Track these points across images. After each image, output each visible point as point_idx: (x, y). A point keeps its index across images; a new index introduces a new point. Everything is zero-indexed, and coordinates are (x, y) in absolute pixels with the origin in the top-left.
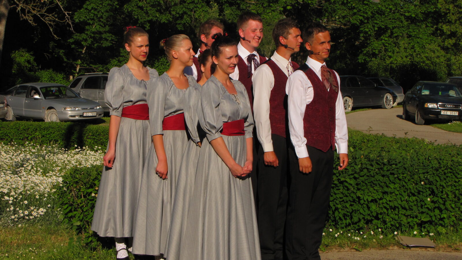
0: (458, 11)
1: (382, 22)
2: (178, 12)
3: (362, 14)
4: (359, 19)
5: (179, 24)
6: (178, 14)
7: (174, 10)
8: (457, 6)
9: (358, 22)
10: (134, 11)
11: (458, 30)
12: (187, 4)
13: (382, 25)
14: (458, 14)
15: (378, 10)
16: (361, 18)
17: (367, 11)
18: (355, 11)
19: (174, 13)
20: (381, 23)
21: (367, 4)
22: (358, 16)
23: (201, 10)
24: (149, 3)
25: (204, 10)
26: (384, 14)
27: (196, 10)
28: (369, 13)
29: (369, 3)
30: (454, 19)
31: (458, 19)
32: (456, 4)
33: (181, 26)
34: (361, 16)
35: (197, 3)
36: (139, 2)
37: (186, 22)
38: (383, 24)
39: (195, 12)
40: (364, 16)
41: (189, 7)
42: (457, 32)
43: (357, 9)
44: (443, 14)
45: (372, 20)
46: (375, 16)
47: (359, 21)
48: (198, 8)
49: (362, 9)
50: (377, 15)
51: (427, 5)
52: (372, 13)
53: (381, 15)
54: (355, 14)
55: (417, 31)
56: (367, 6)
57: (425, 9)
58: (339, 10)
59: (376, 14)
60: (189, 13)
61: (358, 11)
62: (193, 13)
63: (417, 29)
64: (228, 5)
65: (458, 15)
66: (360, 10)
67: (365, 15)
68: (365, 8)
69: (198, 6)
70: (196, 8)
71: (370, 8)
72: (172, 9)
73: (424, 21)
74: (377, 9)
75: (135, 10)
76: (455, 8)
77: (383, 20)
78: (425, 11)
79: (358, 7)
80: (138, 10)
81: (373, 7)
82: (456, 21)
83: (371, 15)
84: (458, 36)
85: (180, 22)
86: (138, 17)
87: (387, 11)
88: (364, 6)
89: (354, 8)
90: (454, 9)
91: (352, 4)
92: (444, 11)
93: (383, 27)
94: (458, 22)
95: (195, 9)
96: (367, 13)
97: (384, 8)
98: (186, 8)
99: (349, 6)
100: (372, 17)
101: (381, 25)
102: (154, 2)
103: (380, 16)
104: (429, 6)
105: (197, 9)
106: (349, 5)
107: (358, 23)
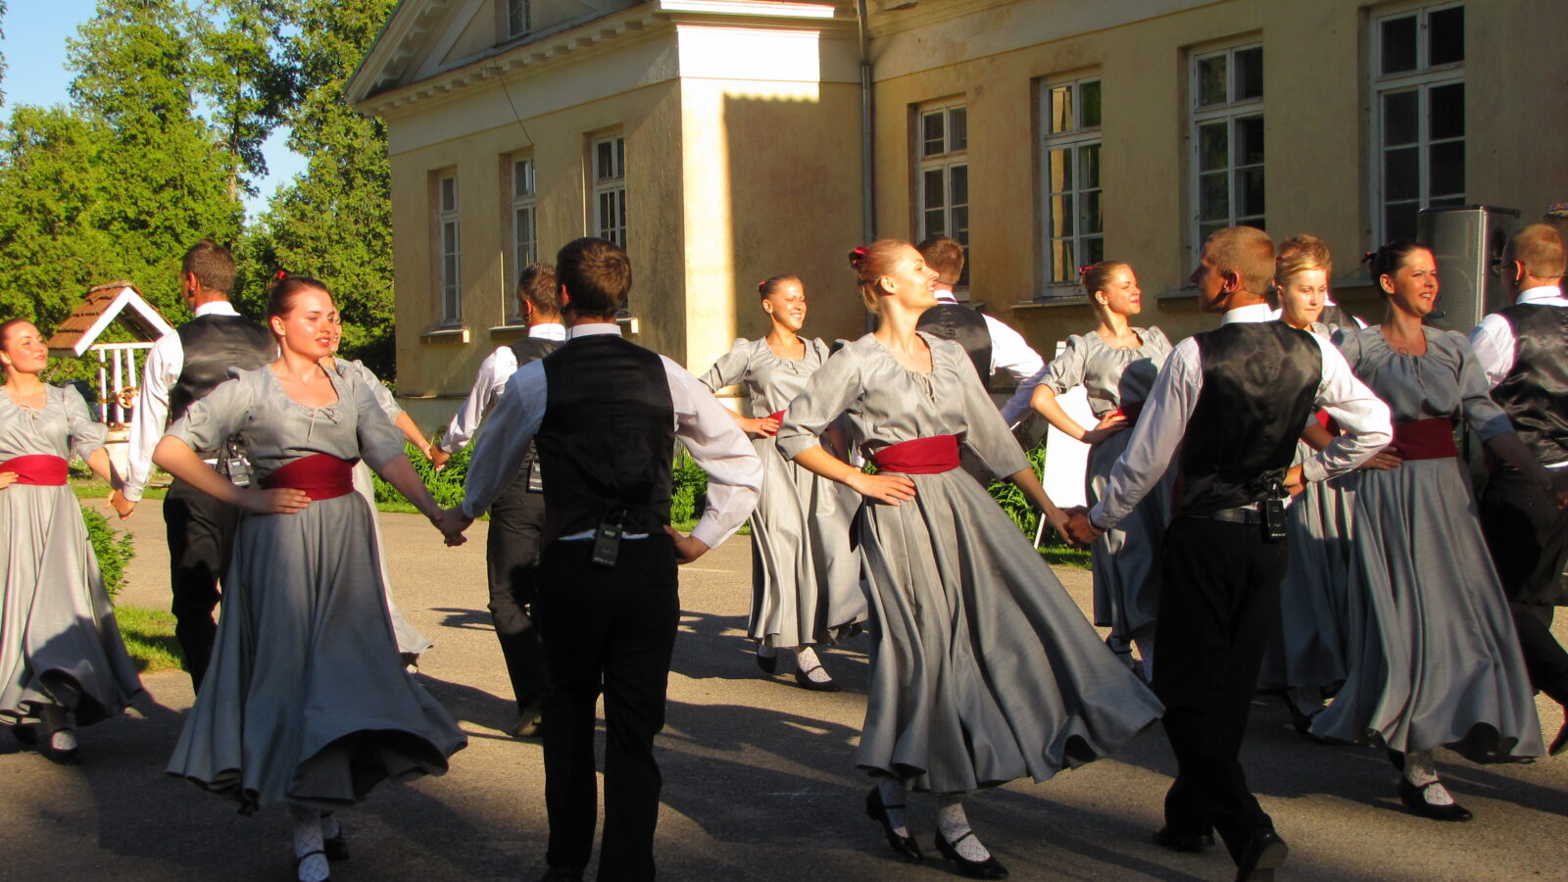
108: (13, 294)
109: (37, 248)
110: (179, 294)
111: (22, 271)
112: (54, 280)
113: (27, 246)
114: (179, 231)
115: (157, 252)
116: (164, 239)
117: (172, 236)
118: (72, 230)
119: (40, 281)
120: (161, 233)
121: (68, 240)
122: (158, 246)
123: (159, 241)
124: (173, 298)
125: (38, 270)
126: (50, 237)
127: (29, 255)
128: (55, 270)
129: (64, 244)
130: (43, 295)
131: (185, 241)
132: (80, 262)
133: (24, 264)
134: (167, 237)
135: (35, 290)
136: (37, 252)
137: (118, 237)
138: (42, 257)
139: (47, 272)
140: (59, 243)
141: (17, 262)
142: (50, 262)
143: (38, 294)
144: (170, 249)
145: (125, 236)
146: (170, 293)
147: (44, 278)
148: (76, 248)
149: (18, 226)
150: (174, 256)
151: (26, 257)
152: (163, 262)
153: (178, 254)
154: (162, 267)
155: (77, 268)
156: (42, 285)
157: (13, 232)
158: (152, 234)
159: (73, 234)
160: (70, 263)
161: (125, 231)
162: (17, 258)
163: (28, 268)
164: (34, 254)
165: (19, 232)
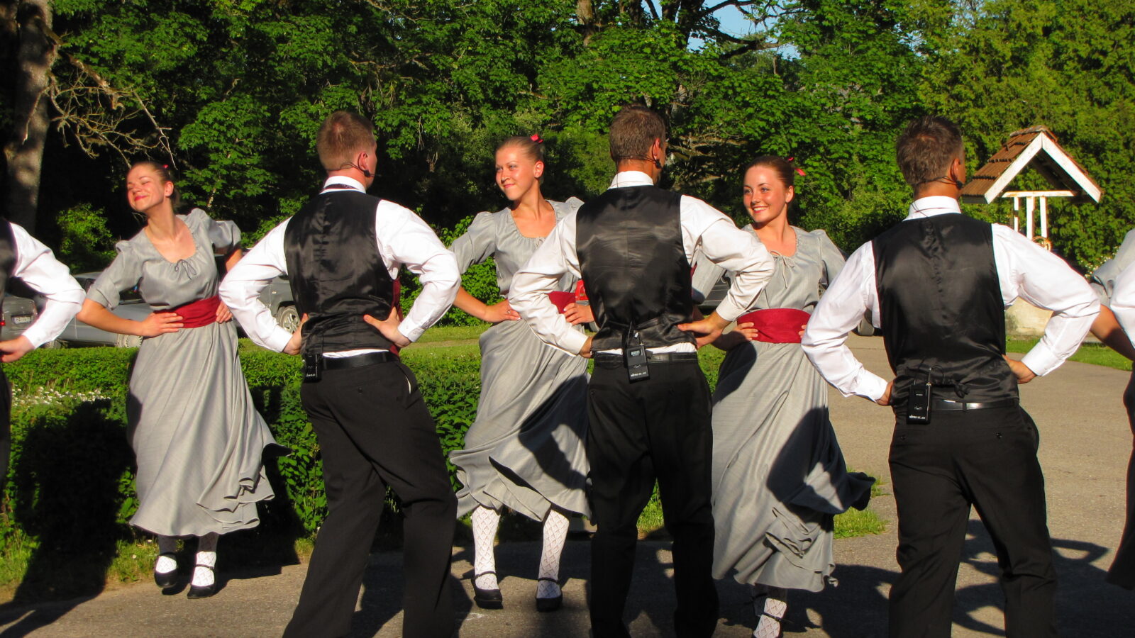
0: (957, 105)
1: (805, 130)
2: (389, 123)
3: (764, 117)
4: (759, 127)
5: (393, 146)
6: (391, 125)
7: (381, 120)
9: (756, 131)
10: (300, 123)
12: (406, 107)
13: (806, 137)
15: (797, 107)
16: (762, 124)
17: (775, 111)
18: (750, 110)
19: (381, 125)
20: (803, 133)
21: (773, 97)
22: (757, 121)
23: (435, 118)
24: (330, 107)
25: (441, 118)
26: (809, 116)
27: (426, 118)
28: (778, 114)
29: (777, 94)
33: (396, 150)
34: (762, 120)
35: (428, 104)
36: (309, 103)
37: (406, 143)
38: (807, 134)
39: (423, 122)
40: (767, 121)
41: (410, 112)
43: (753, 107)
44: (930, 112)
45: (786, 129)
46: (792, 120)
47: (758, 130)
48: (430, 112)
49: (764, 106)
50: (795, 118)
51: (897, 96)
52: (783, 113)
53: (803, 117)
54: (750, 116)
55: (879, 148)
56: (774, 101)
57: (893, 104)
58: (718, 111)
59: (792, 117)
60: (412, 123)
61: (756, 110)
62: (420, 123)
63: (878, 144)
64: (489, 105)
66: (762, 110)
67: (771, 119)
68: (769, 103)
69: (430, 110)
70: (426, 113)
71: (780, 104)
72: (377, 118)
73: (894, 127)
74: (795, 105)
75: (302, 120)
76: (951, 100)
77: (807, 127)
78: (893, 107)
79: (756, 104)
80: (307, 122)
81: (787, 103)
83: (782, 117)
85: (394, 143)
86: (308, 136)
87: (816, 109)
88: (767, 99)
89: (747, 105)
90: (949, 101)
91: (744, 98)
92: (931, 106)
93: (808, 141)
95: (424, 116)
96: (773, 114)
97: (807, 104)
98: (404, 114)
99: (737, 101)
100: (785, 122)
101: (803, 138)
102: (340, 105)
103: (800, 120)
104: (899, 97)
105: (428, 115)
106: (739, 99)
107: (756, 134)
109: (982, 90)
110: (1128, 138)
111: (965, 114)
112: (997, 123)
113: (971, 88)
115: (1109, 93)
116: (1117, 79)
117: (1126, 76)
118: (1019, 70)
119: (983, 124)
120: (1115, 73)
121: (1013, 82)
122: (1110, 86)
123: (1112, 81)
124: (1121, 142)
125: (982, 113)
126: (995, 79)
127: (973, 97)
128: (998, 113)
129: (1008, 86)
130: (985, 139)
132: (1024, 103)
133: (968, 106)
134: (1121, 77)
135: (977, 133)
136: (982, 94)
137: (1070, 77)
138: (987, 100)
139: (990, 115)
140: (1002, 85)
141: (962, 105)
142: (994, 105)
143: (980, 137)
144: (1123, 90)
145: (1076, 77)
146: (1119, 136)
147: (987, 121)
148: (1020, 89)
149: (964, 68)
150: (1126, 97)
151: (971, 100)
152: (1114, 103)
153: (1131, 95)
154: (1112, 109)
155: (1020, 111)
156: (984, 127)
157: (960, 73)
158: (1105, 74)
159: (1019, 75)
160: (1013, 105)
161: (1077, 72)
162: (961, 100)
163: (972, 110)
164: (978, 96)
165: (964, 74)
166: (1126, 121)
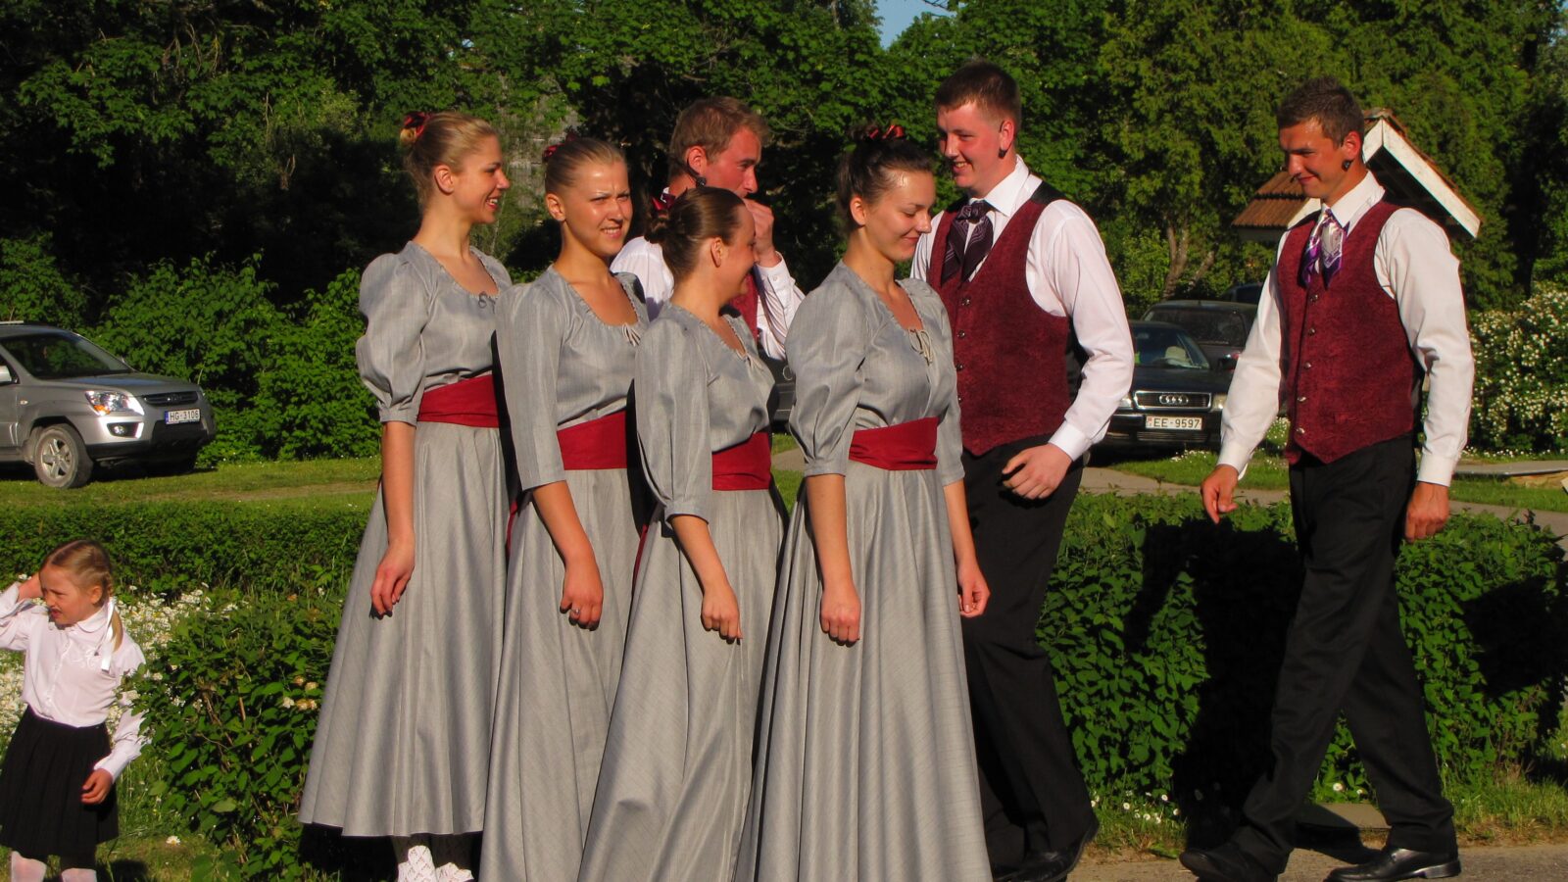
0: (1168, 79)
1: (916, 121)
2: (212, 103)
3: (850, 98)
4: (842, 115)
5: (219, 144)
6: (214, 108)
7: (197, 97)
8: (1163, 64)
9: (836, 123)
10: (57, 100)
11: (1169, 144)
12: (243, 75)
13: (920, 133)
14: (1166, 90)
15: (903, 82)
16: (847, 110)
17: (868, 88)
18: (826, 87)
19: (199, 106)
20: (913, 126)
21: (865, 64)
22: (838, 105)
23: (295, 94)
24: (108, 75)
25: (305, 95)
26: (922, 96)
27: (278, 95)
28: (875, 92)
29: (870, 60)
30: (1155, 108)
31: (1168, 107)
32: (1159, 58)
33: (224, 151)
34: (844, 103)
35: (281, 71)
37: (245, 139)
38: (920, 128)
39: (272, 101)
40: (856, 105)
41: (251, 84)
42: (1166, 151)
43: (830, 81)
44: (1117, 93)
46: (894, 104)
47: (839, 120)
48: (284, 85)
49: (849, 80)
50: (900, 100)
51: (1063, 65)
52: (882, 91)
53: (912, 99)
54: (824, 97)
55: (1034, 151)
56: (866, 71)
57: (1056, 78)
59: (894, 98)
60: (253, 104)
61: (835, 88)
62: (266, 105)
63: (1034, 145)
64: (388, 72)
65: (1168, 95)
66: (844, 85)
67: (862, 102)
68: (858, 75)
69: (286, 80)
70: (277, 86)
71: (876, 75)
72: (190, 94)
74: (900, 78)
75: (60, 96)
76: (1159, 71)
77: (920, 115)
78: (1056, 84)
79: (835, 75)
80: (69, 100)
81: (886, 74)
82: (1161, 114)
83: (880, 98)
84: (1172, 164)
85: (220, 139)
86: (71, 123)
87: (931, 86)
88: (854, 68)
89: (818, 78)
90: (1154, 73)
91: (813, 65)
92: (1121, 81)
93: (922, 139)
94: (1168, 117)
95: (274, 91)
96: (865, 94)
97: (922, 76)
98: (241, 88)
99: (803, 72)
100: (884, 106)
101: (913, 133)
103: (908, 103)
104: (1068, 66)
105: (282, 90)
106: (805, 67)
107: (837, 128)
108: (1168, 133)
109: (1210, 54)
110: (1445, 135)
111: (1183, 94)
112: (1236, 108)
113: (1193, 50)
114: (1448, 22)
115: (1408, 60)
116: (1422, 37)
117: (1435, 30)
118: (1268, 21)
119: (1212, 110)
120: (1417, 27)
121: (1262, 39)
122: (1411, 49)
123: (1412, 40)
124: (1434, 141)
125: (1210, 92)
126: (1230, 34)
127: (1196, 64)
128: (1237, 91)
129: (1255, 46)
130: (1217, 135)
131: (1458, 39)
132: (1280, 76)
133: (1185, 82)
134: (1427, 34)
135: (1203, 125)
136: (1210, 60)
137: (1342, 34)
138: (1218, 69)
139: (1225, 96)
140: (1246, 45)
141: (1176, 78)
142: (1230, 78)
143: (1208, 133)
144: (1432, 55)
145: (1353, 33)
146: (1430, 132)
147: (1220, 105)
148: (1274, 52)
149: (1180, 16)
150: (1438, 67)
151: (1191, 68)
152: (1418, 77)
153: (1444, 63)
154: (1417, 87)
155: (1274, 88)
156: (1216, 118)
157: (1174, 25)
158: (1398, 28)
159: (1269, 28)
160: (1263, 77)
161: (1353, 23)
162: (1175, 70)
163: (1194, 88)
164: (1204, 63)
165: (1181, 25)
166: (1441, 105)
